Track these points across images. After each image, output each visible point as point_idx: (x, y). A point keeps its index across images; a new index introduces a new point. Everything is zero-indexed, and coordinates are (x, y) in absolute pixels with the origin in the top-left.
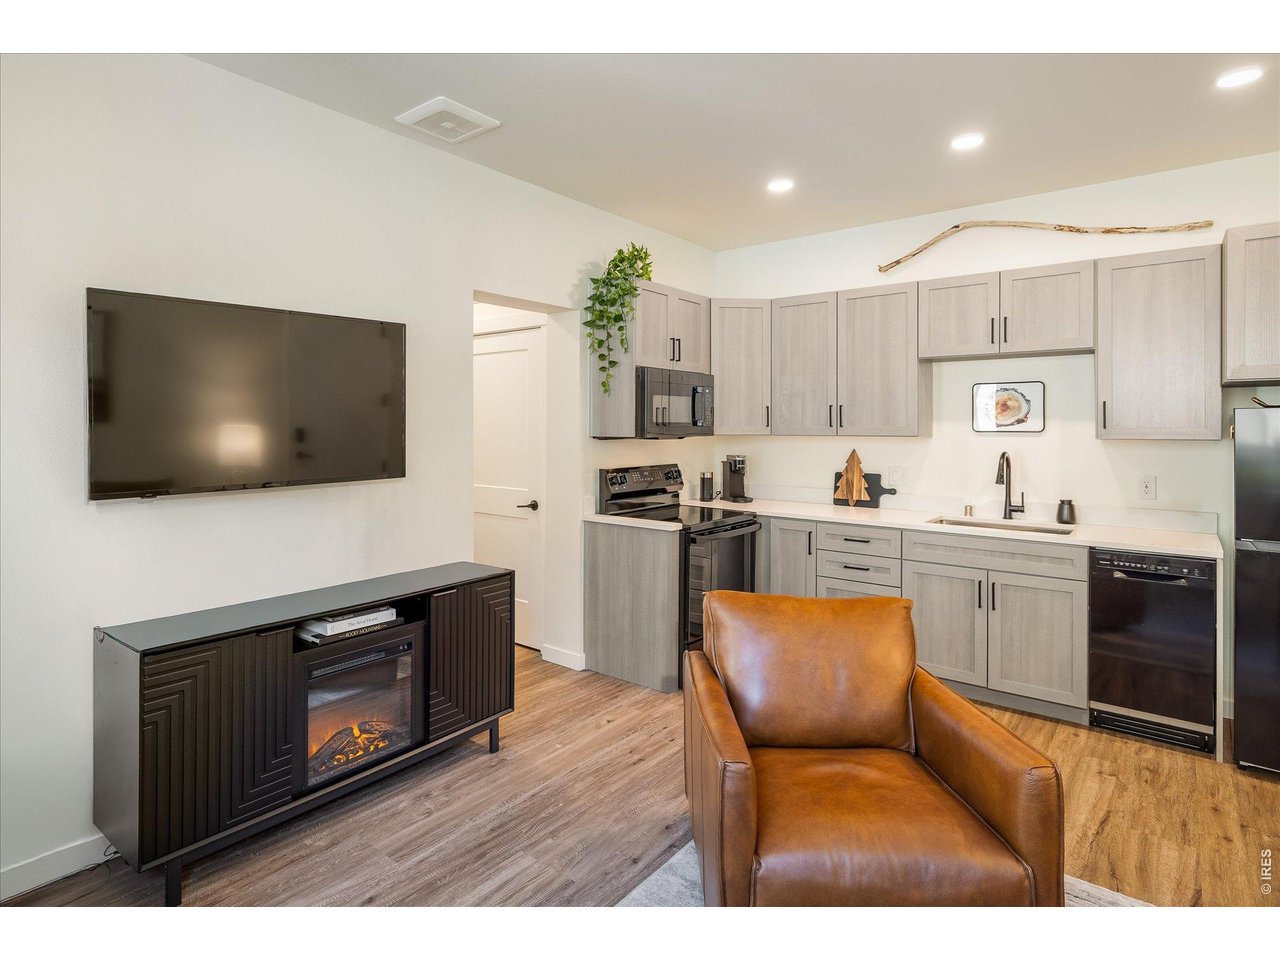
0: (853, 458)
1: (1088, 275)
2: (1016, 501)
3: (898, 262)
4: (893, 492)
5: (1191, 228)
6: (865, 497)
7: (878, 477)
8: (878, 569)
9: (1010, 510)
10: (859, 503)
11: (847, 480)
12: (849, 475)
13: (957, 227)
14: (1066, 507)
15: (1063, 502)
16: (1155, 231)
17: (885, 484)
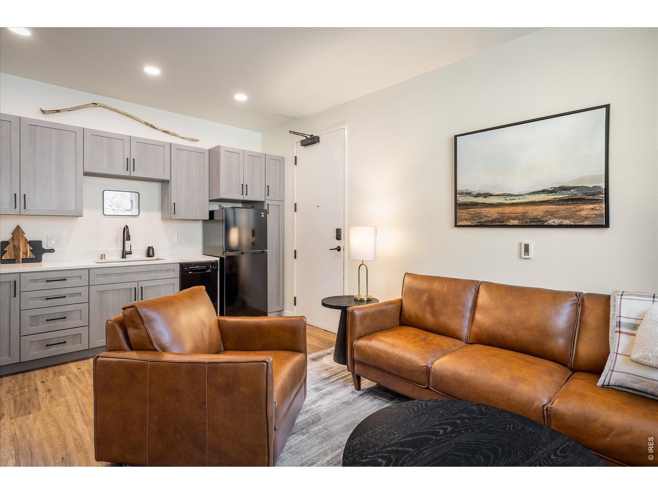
0: (18, 231)
1: (168, 148)
2: (127, 249)
3: (58, 111)
4: (52, 251)
5: (193, 140)
6: (30, 255)
7: (40, 242)
8: (72, 295)
9: (125, 254)
10: (25, 261)
11: (14, 246)
12: (16, 243)
13: (96, 104)
14: (151, 250)
15: (149, 248)
16: (181, 138)
17: (44, 246)
